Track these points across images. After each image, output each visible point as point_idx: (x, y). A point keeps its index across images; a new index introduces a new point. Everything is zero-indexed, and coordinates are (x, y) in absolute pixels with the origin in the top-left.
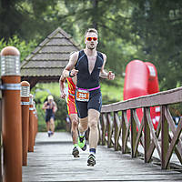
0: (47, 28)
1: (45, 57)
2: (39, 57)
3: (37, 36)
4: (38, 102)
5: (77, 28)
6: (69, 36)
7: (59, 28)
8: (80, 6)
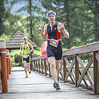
0: (15, 31)
1: (14, 41)
2: (12, 41)
3: (11, 33)
4: (12, 56)
5: (25, 30)
6: (22, 33)
7: (19, 31)
8: (26, 23)
